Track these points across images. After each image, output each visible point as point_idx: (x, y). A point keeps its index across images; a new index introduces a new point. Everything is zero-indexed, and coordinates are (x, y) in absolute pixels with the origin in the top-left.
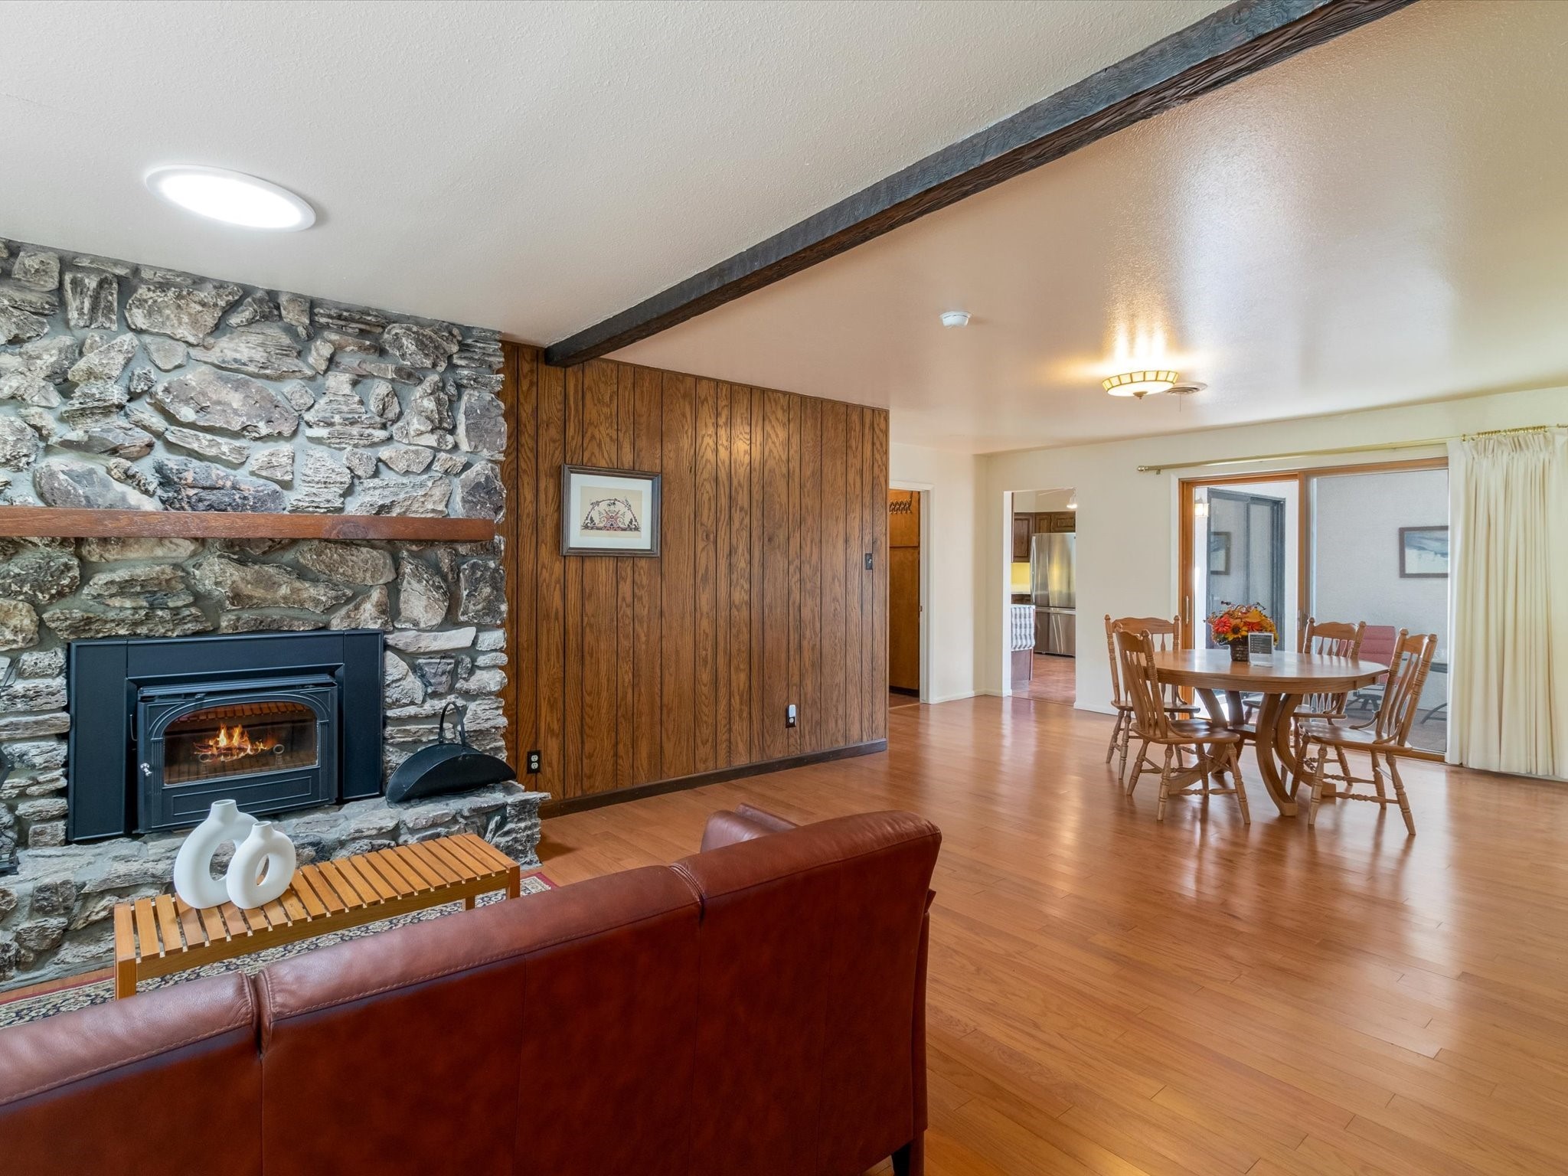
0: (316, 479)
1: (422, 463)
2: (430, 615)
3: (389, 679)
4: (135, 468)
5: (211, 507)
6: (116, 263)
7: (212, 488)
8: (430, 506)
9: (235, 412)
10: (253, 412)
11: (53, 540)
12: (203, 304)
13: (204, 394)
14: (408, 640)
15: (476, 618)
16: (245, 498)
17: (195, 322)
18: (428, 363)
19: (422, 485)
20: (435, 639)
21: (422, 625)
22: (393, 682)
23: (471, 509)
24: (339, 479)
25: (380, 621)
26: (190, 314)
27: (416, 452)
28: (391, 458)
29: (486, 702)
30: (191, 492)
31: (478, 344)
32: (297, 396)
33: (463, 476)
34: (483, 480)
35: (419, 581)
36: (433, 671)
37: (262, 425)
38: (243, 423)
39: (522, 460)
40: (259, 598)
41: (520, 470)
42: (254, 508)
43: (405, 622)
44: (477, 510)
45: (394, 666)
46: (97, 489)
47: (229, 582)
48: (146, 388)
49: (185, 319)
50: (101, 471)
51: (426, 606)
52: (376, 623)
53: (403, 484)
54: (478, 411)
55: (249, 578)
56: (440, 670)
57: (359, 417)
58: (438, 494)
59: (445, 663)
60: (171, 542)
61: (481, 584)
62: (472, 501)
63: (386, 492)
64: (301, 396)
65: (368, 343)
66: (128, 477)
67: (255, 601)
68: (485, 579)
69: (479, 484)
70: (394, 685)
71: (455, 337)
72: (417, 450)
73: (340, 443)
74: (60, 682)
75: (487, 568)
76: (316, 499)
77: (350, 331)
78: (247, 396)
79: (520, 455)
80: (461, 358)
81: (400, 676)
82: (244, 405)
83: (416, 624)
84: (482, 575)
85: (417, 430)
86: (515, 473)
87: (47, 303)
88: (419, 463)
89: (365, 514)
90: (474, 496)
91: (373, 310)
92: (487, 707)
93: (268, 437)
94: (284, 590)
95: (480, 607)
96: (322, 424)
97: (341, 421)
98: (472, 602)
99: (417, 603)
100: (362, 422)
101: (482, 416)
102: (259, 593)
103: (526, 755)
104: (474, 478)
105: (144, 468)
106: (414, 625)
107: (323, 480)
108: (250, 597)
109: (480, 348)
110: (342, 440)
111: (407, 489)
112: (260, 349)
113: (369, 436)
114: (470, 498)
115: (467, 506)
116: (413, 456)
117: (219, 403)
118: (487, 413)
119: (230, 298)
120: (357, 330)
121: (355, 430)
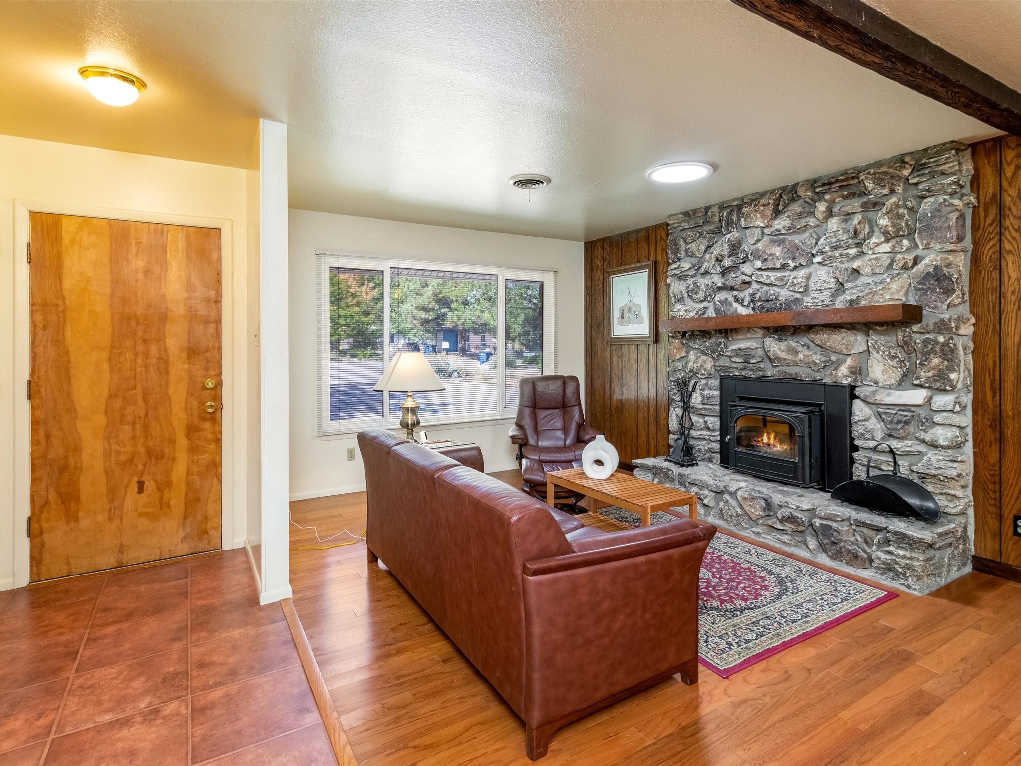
0: (815, 289)
1: (882, 266)
2: (886, 377)
3: (855, 419)
4: (741, 295)
5: (767, 311)
6: (735, 200)
7: (768, 301)
8: (888, 297)
9: (778, 258)
10: (786, 256)
11: (716, 331)
12: (764, 206)
13: (764, 252)
14: (868, 394)
15: (927, 383)
16: (781, 304)
17: (763, 216)
18: (886, 191)
19: (882, 282)
20: (888, 395)
21: (880, 385)
22: (859, 421)
23: (923, 294)
24: (828, 286)
25: (850, 379)
26: (760, 213)
27: (877, 259)
28: (859, 267)
29: (941, 453)
30: (759, 304)
31: (931, 160)
32: (806, 240)
33: (914, 270)
34: (931, 270)
35: (878, 352)
36: (890, 419)
37: (790, 262)
38: (781, 263)
39: (1006, 242)
40: (789, 360)
41: (1003, 251)
42: (785, 309)
43: (870, 380)
44: (927, 295)
45: (860, 410)
46: (728, 307)
47: (772, 351)
48: (745, 256)
49: (759, 216)
50: (731, 299)
51: (883, 370)
52: (846, 379)
53: (868, 283)
54: (929, 215)
55: (782, 348)
56: (896, 420)
57: (840, 244)
58: (895, 286)
59: (901, 415)
60: (753, 330)
61: (932, 355)
62: (923, 289)
63: (855, 291)
64: (809, 240)
65: (845, 193)
66: (736, 299)
67: (787, 361)
68: (935, 351)
69: (928, 274)
70: (860, 423)
71: (907, 163)
72: (877, 258)
73: (830, 263)
74: (717, 393)
75: (937, 342)
76: (816, 301)
77: (833, 190)
78: (784, 248)
79: (1003, 238)
80: (914, 177)
81: (864, 418)
82: (782, 253)
83: (876, 383)
84: (932, 348)
85: (876, 243)
86: (996, 256)
87: (716, 228)
88: (880, 266)
89: (843, 307)
90: (924, 284)
91: (849, 170)
92: (941, 458)
93: (795, 268)
94: (801, 356)
95: (930, 374)
96: (819, 254)
97: (829, 249)
98: (923, 370)
99: (877, 368)
100: (841, 247)
101: (933, 217)
102: (789, 357)
103: (1011, 516)
104: (924, 270)
105: (746, 295)
106: (875, 383)
107: (818, 288)
108: (785, 359)
109: (933, 162)
110: (831, 261)
111: (871, 287)
112: (788, 219)
113: (846, 255)
114: (920, 286)
115: (919, 293)
116: (874, 262)
117: (771, 255)
118: (938, 214)
119: (774, 197)
120: (837, 188)
121: (836, 254)
